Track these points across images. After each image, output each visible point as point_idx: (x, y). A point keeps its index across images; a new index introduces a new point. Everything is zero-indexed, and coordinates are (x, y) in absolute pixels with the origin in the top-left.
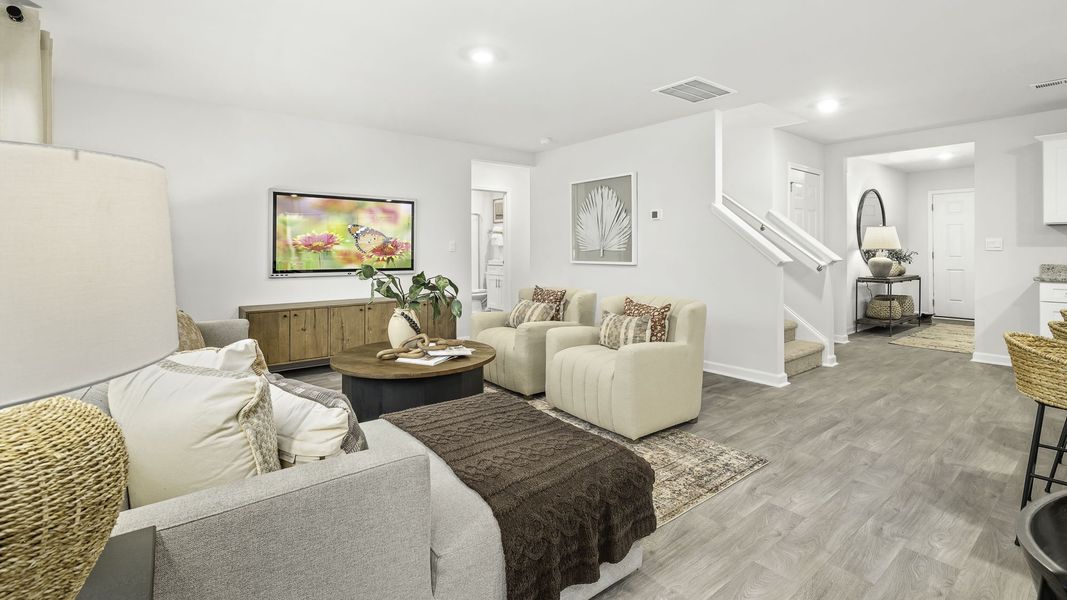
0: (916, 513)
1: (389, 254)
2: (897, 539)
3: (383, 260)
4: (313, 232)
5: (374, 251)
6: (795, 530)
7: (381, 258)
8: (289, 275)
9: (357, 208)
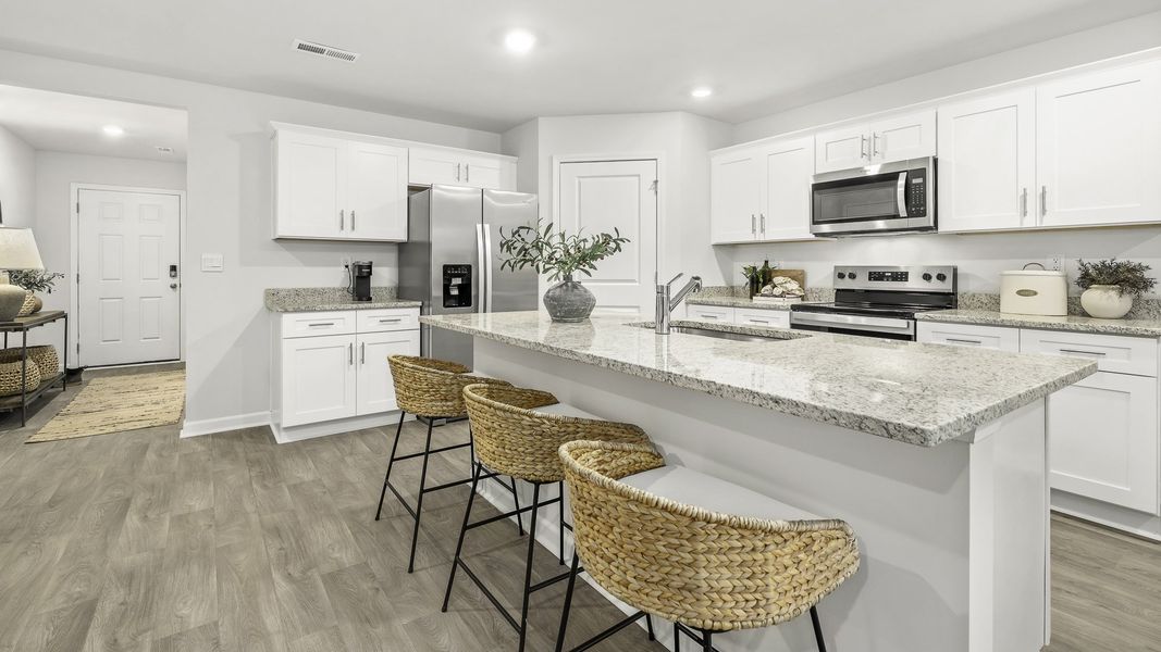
0: (297, 542)
2: (309, 574)
6: (222, 642)
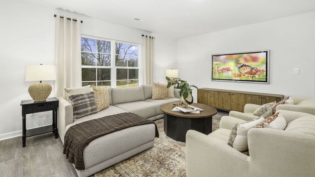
1: (253, 74)
3: (250, 77)
4: (224, 67)
5: (246, 73)
7: (249, 76)
8: (216, 80)
9: (239, 57)
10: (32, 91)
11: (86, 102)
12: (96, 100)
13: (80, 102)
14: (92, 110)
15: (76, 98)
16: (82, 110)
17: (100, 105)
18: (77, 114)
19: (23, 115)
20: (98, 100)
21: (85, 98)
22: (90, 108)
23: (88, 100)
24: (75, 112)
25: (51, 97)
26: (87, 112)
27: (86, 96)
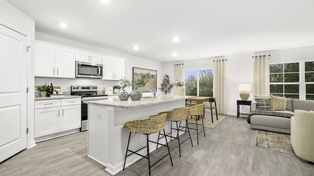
10: (242, 95)
11: (263, 103)
12: (272, 103)
13: (260, 102)
14: (267, 108)
15: (258, 100)
16: (260, 107)
17: (275, 107)
18: (258, 108)
19: (237, 105)
20: (274, 104)
21: (263, 101)
22: (266, 107)
23: (265, 102)
24: (257, 107)
25: (249, 100)
26: (264, 108)
27: (264, 100)
